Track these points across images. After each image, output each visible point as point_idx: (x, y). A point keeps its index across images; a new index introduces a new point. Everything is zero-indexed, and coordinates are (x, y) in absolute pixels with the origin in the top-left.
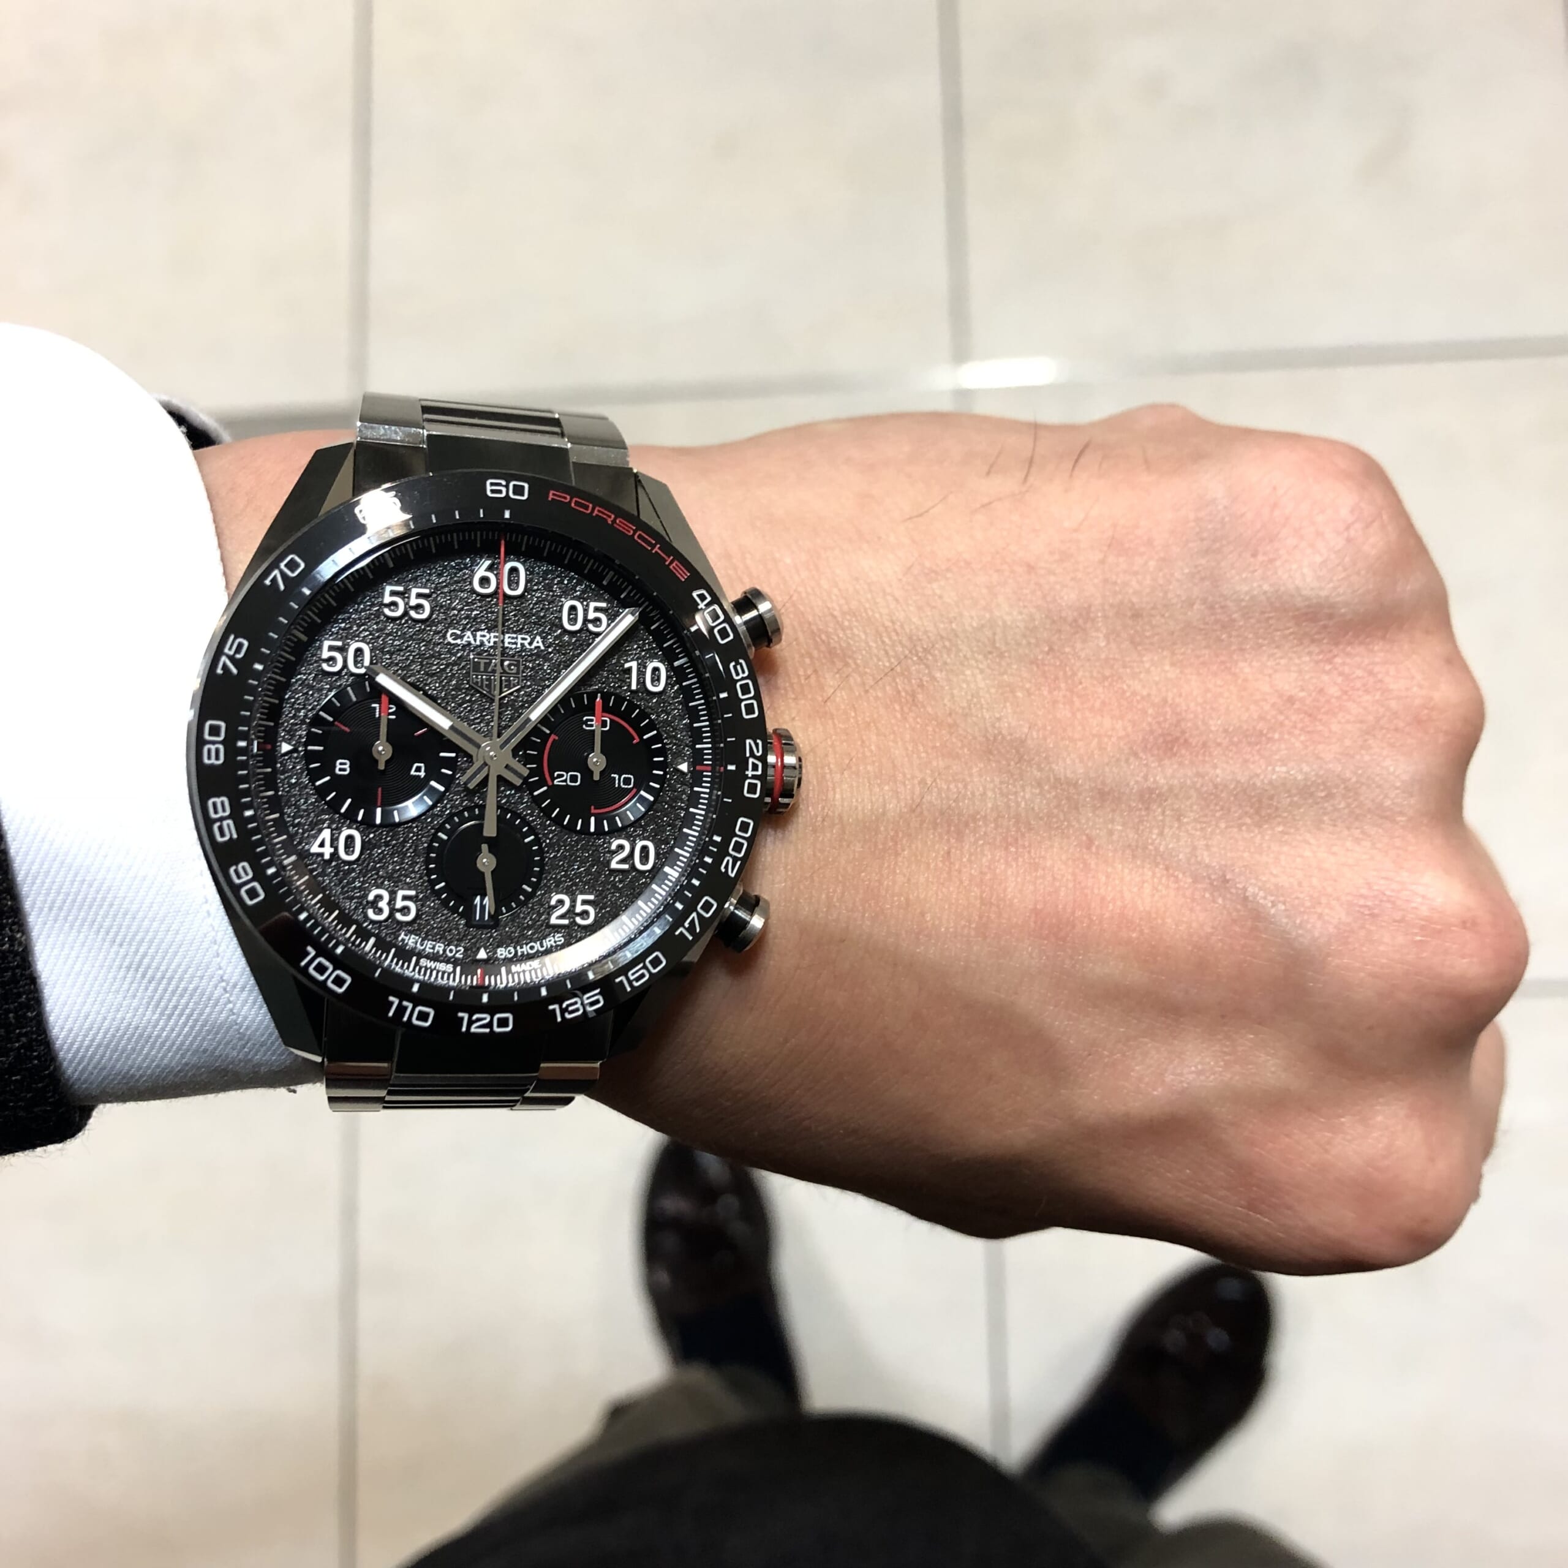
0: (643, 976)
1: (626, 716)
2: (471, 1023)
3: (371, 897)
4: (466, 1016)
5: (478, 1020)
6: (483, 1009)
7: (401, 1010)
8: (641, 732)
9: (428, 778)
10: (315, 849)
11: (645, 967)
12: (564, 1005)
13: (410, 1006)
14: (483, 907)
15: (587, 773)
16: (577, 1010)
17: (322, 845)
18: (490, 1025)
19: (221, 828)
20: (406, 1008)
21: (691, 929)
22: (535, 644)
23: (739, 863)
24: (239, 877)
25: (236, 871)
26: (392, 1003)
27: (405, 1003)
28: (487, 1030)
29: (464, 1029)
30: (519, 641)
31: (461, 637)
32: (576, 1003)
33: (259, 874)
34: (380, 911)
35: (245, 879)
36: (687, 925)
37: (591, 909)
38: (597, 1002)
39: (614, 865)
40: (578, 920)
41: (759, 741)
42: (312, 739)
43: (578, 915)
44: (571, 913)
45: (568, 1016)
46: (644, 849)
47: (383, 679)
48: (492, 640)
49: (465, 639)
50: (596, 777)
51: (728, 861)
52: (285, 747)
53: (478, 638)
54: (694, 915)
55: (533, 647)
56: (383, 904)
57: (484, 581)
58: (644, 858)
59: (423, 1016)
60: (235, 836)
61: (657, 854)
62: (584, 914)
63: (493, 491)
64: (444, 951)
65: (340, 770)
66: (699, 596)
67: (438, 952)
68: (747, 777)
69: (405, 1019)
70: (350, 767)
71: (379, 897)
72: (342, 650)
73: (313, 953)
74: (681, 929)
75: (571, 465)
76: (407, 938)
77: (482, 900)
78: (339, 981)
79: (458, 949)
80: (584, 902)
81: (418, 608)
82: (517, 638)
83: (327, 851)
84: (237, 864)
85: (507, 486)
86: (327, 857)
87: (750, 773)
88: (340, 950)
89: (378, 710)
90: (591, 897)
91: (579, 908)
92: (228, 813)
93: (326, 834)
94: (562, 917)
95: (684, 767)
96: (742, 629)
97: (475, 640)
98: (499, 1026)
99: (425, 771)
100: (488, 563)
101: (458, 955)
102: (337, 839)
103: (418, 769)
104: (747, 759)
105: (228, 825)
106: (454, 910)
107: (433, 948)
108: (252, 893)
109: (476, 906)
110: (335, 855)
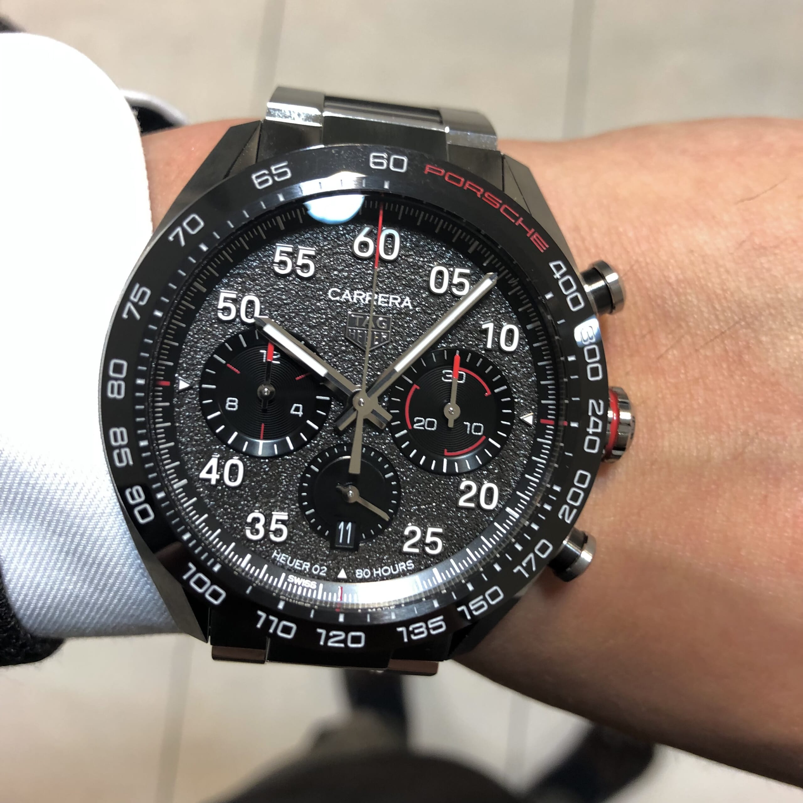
0: (482, 606)
1: (480, 371)
2: (328, 638)
3: (249, 520)
4: (323, 632)
5: (335, 636)
6: (340, 627)
7: (268, 623)
8: (493, 386)
9: (305, 417)
10: (203, 475)
11: (485, 599)
12: (411, 629)
13: (275, 620)
14: (346, 532)
15: (443, 420)
16: (422, 633)
17: (209, 472)
18: (344, 641)
19: (119, 455)
20: (272, 622)
21: (528, 568)
22: (404, 304)
23: (575, 511)
24: (133, 498)
25: (131, 494)
26: (260, 617)
27: (271, 618)
28: (342, 645)
29: (322, 643)
30: (391, 300)
31: (340, 295)
32: (421, 627)
33: (150, 498)
34: (257, 532)
35: (138, 500)
36: (524, 564)
37: (438, 540)
38: (440, 627)
39: (461, 503)
40: (427, 549)
41: (601, 402)
42: (205, 378)
43: (428, 545)
44: (422, 543)
45: (414, 637)
46: (490, 491)
47: (269, 329)
48: (368, 298)
49: (344, 296)
50: (451, 424)
51: (565, 509)
52: (183, 385)
53: (355, 296)
54: (531, 555)
55: (402, 306)
56: (259, 526)
57: (364, 246)
58: (489, 499)
59: (287, 630)
60: (131, 463)
61: (501, 497)
62: (434, 545)
63: (375, 164)
64: (310, 569)
65: (230, 406)
66: (555, 266)
67: (305, 569)
68: (588, 434)
69: (271, 631)
70: (238, 404)
71: (256, 520)
72: (236, 301)
73: (193, 568)
74: (519, 568)
75: (447, 146)
76: (279, 556)
77: (345, 526)
78: (215, 595)
79: (322, 568)
80: (434, 534)
81: (305, 267)
82: (389, 298)
83: (214, 477)
84: (131, 487)
85: (388, 160)
86: (213, 482)
87: (591, 430)
88: (217, 568)
89: (265, 356)
90: (440, 530)
91: (429, 539)
92: (126, 442)
93: (213, 462)
94: (413, 546)
95: (529, 418)
96: (591, 298)
97: (352, 298)
98: (353, 642)
99: (303, 411)
100: (367, 229)
101: (321, 574)
102: (223, 467)
103: (297, 409)
104: (589, 417)
105: (126, 453)
106: (321, 534)
107: (301, 566)
108: (144, 514)
109: (340, 530)
110: (220, 481)
